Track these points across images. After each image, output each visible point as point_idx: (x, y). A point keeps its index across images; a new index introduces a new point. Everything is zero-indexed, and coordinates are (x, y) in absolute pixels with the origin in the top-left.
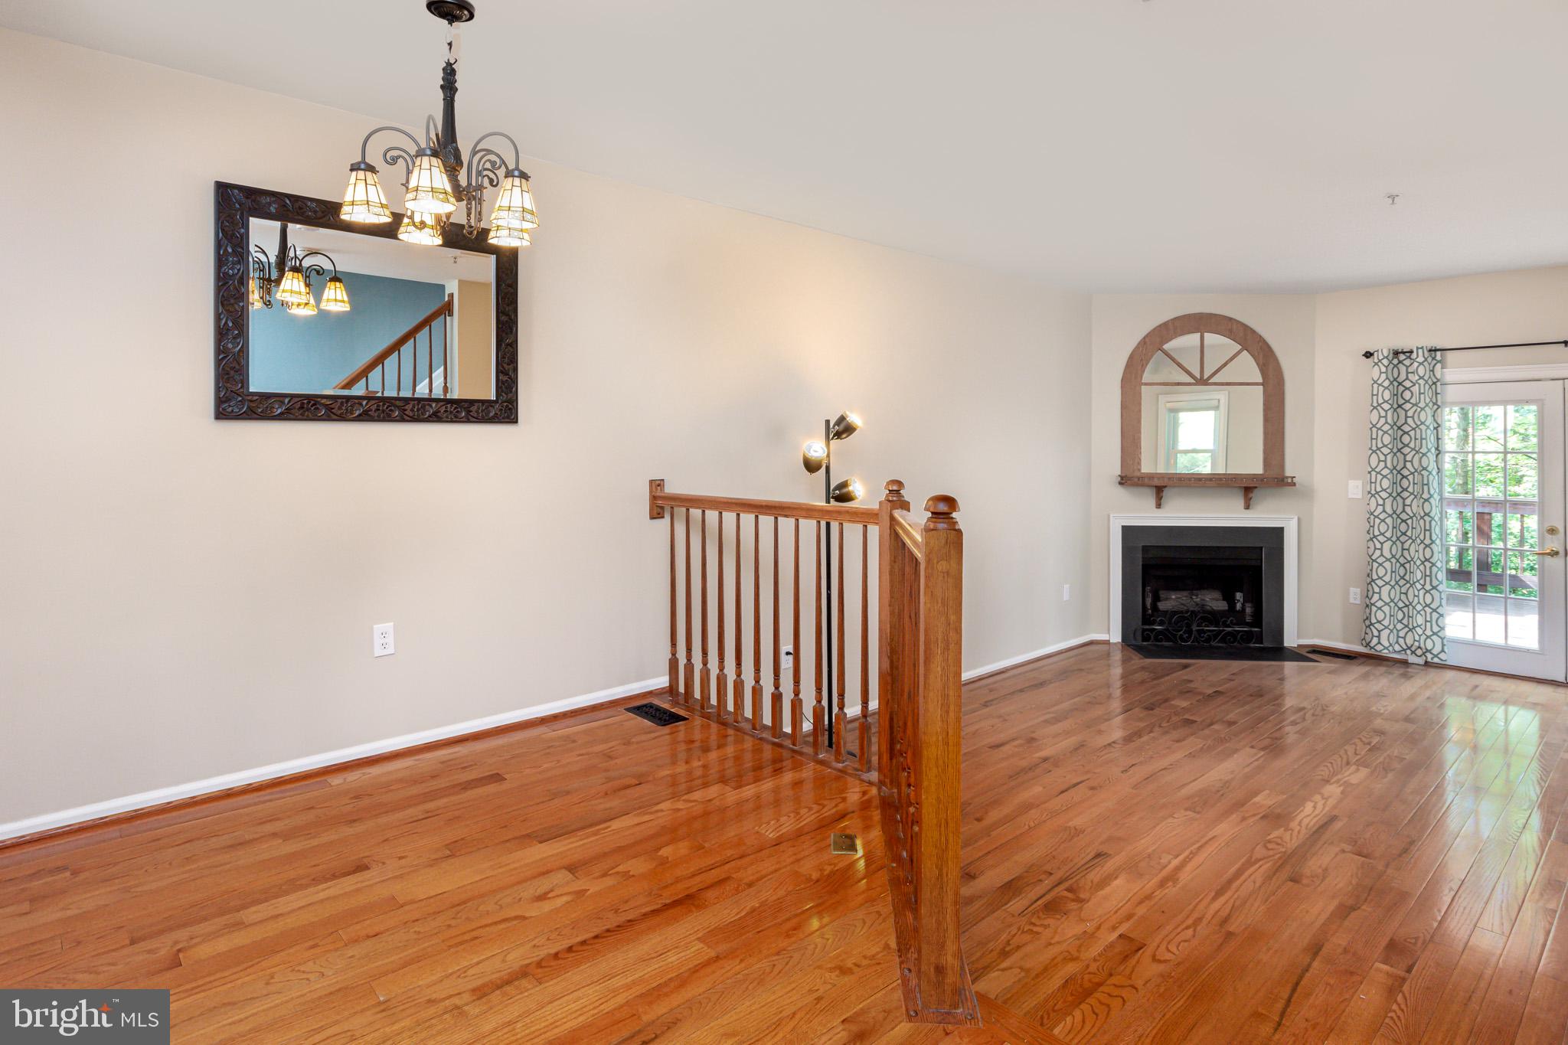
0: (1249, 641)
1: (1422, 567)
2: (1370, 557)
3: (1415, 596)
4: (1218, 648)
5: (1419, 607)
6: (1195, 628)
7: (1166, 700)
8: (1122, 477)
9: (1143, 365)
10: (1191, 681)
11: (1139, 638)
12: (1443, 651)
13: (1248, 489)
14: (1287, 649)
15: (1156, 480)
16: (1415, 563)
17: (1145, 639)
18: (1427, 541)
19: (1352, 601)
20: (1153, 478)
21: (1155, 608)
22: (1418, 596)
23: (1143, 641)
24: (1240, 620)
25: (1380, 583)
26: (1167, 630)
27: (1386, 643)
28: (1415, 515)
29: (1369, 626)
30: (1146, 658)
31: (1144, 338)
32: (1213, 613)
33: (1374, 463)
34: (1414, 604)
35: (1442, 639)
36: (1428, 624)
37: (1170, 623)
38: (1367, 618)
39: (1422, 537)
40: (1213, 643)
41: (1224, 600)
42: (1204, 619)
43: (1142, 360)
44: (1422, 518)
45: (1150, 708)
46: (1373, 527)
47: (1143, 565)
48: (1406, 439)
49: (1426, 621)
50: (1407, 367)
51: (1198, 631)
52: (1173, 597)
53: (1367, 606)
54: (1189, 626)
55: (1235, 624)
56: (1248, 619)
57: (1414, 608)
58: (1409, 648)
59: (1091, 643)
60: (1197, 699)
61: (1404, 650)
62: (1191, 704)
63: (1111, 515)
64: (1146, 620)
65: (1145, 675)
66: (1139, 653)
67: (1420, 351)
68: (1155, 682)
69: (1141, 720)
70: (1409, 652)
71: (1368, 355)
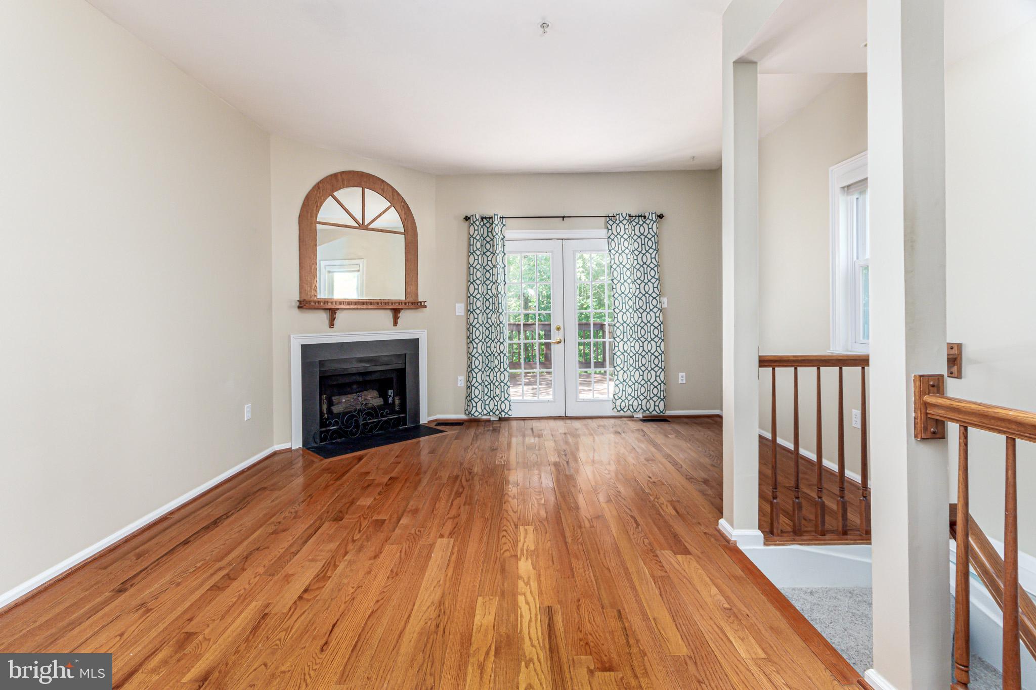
0: (399, 425)
1: (498, 357)
2: (470, 354)
3: (494, 376)
4: (378, 435)
5: (497, 384)
6: (361, 422)
7: (352, 503)
8: (300, 301)
9: (317, 206)
10: (368, 473)
11: (318, 440)
12: (510, 409)
13: (396, 310)
14: (423, 426)
15: (329, 304)
16: (494, 355)
17: (322, 440)
18: (502, 340)
19: (459, 385)
20: (327, 302)
21: (329, 411)
22: (496, 377)
23: (321, 442)
24: (393, 412)
25: (476, 370)
26: (340, 428)
27: (479, 411)
28: (493, 324)
29: (470, 400)
30: (326, 458)
31: (318, 183)
32: (373, 408)
33: (471, 290)
34: (494, 382)
35: (509, 402)
36: (503, 393)
37: (342, 422)
38: (469, 395)
39: (498, 338)
40: (375, 432)
41: (380, 397)
42: (369, 414)
43: (316, 202)
44: (498, 325)
45: (338, 519)
46: (472, 333)
47: (320, 377)
48: (488, 275)
49: (501, 392)
50: (488, 228)
51: (363, 424)
52: (344, 401)
53: (469, 387)
54: (357, 421)
55: (389, 414)
56: (397, 408)
57: (494, 384)
58: (491, 411)
59: (274, 454)
60: (378, 491)
61: (489, 413)
62: (375, 499)
63: (292, 336)
64: (323, 423)
65: (327, 476)
66: (319, 454)
67: (496, 216)
68: (338, 483)
69: (331, 539)
70: (491, 413)
71: (467, 219)
